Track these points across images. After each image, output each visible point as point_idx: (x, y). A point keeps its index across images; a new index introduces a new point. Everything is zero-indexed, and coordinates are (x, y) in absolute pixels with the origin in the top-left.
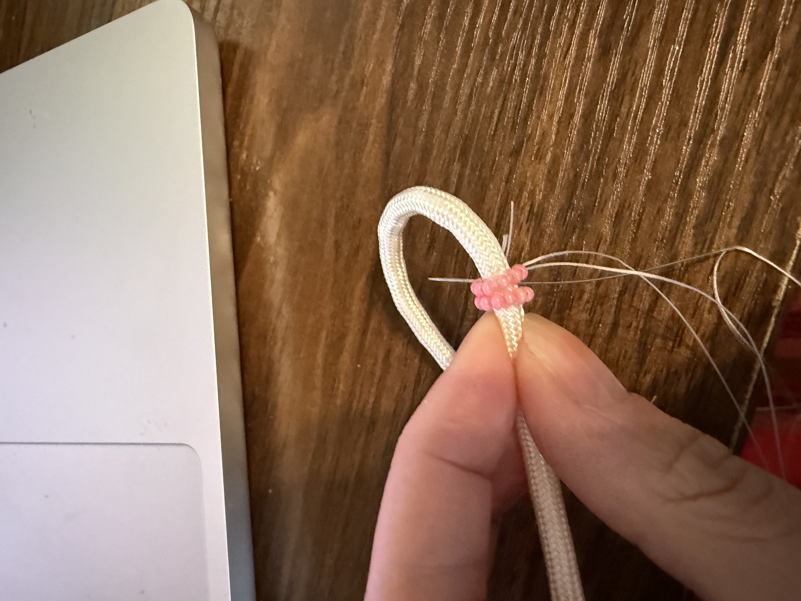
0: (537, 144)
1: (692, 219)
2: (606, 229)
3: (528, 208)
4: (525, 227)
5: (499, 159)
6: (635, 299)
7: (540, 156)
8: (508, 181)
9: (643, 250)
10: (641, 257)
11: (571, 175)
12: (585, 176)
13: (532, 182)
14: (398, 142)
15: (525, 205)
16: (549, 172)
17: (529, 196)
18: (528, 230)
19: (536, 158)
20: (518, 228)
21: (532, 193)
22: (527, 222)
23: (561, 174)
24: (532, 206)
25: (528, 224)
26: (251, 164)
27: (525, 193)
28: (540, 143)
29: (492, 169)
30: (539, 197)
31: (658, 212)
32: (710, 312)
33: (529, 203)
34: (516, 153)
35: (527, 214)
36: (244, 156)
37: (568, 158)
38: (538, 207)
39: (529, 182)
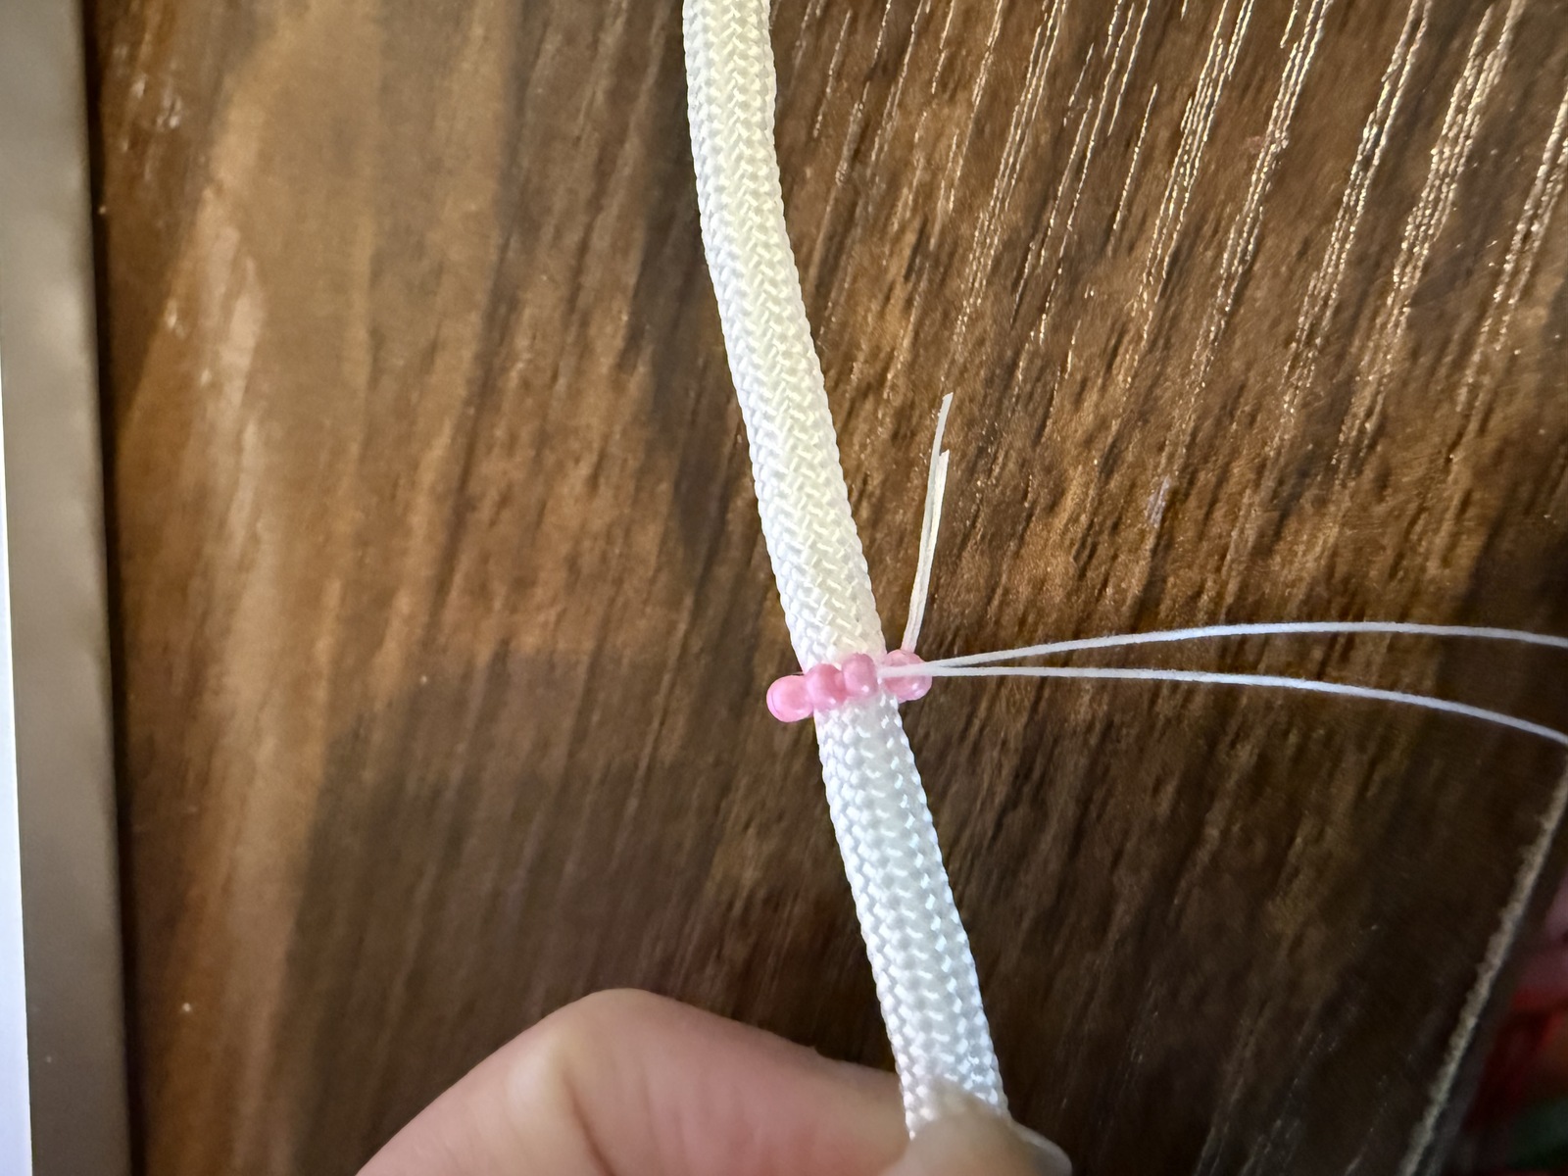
0: (948, 42)
1: (1405, 279)
2: (1143, 302)
3: (910, 238)
4: (899, 294)
5: (834, 91)
6: (1219, 513)
7: (954, 82)
8: (858, 156)
9: (1249, 366)
10: (1242, 388)
11: (1044, 139)
12: (1085, 141)
13: (928, 161)
14: (551, 44)
15: (903, 229)
16: (979, 130)
17: (915, 201)
18: (909, 302)
19: (943, 85)
20: (881, 297)
21: (927, 194)
22: (907, 278)
23: (1014, 134)
24: (923, 235)
25: (910, 285)
26: (157, 109)
27: (905, 191)
28: (957, 42)
29: (814, 121)
30: (946, 204)
31: (1302, 254)
32: (1446, 562)
33: (916, 224)
34: (885, 71)
35: (907, 252)
36: (139, 87)
37: (1036, 86)
38: (943, 233)
39: (919, 159)
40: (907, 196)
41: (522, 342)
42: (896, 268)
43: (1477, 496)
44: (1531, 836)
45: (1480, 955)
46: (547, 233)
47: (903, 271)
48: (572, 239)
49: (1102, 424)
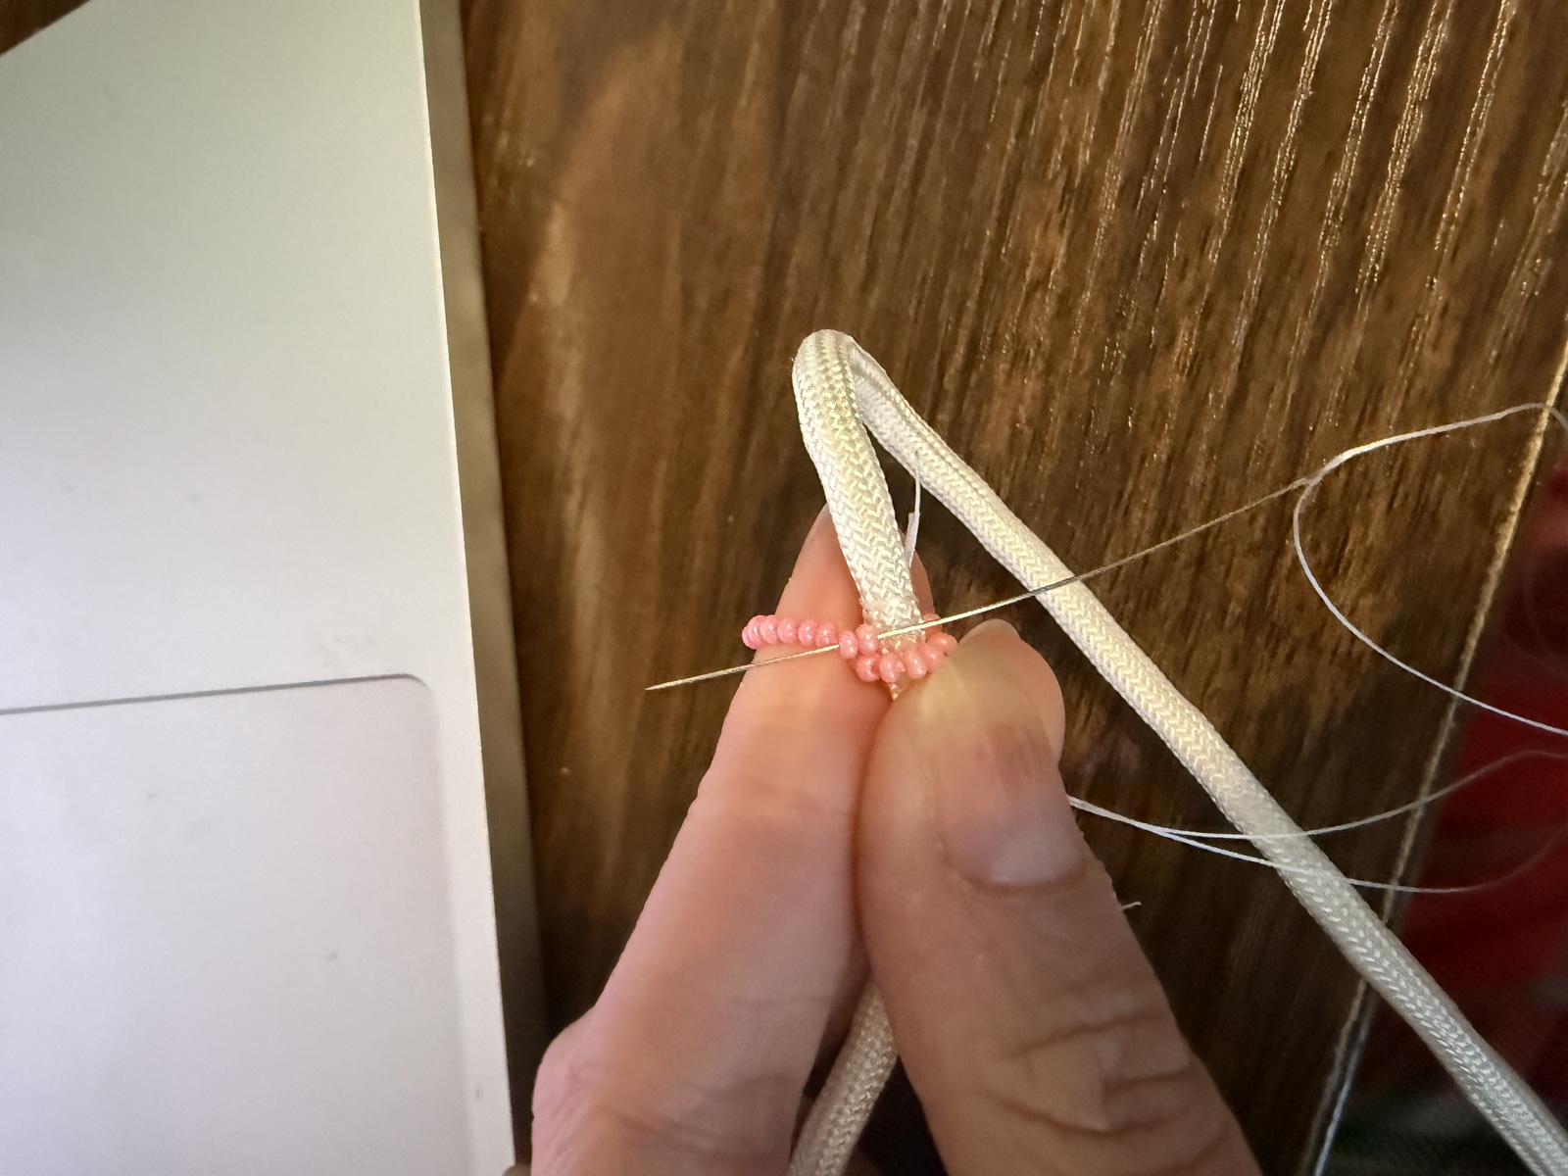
0: (1078, 54)
1: (1396, 170)
2: (1222, 204)
3: (1061, 182)
4: (1056, 218)
5: (1002, 92)
6: (1282, 337)
7: (1085, 77)
8: (1022, 133)
9: (1296, 240)
10: (1292, 254)
11: (1149, 108)
12: (1177, 106)
13: (1071, 131)
14: (802, 81)
15: (1055, 177)
16: (1104, 107)
17: (1063, 156)
18: (1063, 224)
19: (1077, 80)
20: (1042, 222)
21: (1070, 153)
22: (1060, 208)
23: (1128, 107)
24: (1069, 179)
25: (1063, 212)
26: (517, 156)
27: (1055, 151)
28: (1085, 53)
29: (990, 113)
30: (1084, 157)
31: (1327, 161)
32: (1435, 347)
33: (1065, 172)
34: (1037, 75)
35: (1060, 192)
36: (504, 141)
37: (1141, 73)
38: (1083, 177)
39: (1064, 131)
40: (1058, 155)
41: (791, 282)
42: (1052, 203)
43: (1452, 304)
44: (1503, 517)
45: (1476, 599)
46: (806, 205)
47: (1057, 204)
48: (824, 208)
49: (1200, 287)
